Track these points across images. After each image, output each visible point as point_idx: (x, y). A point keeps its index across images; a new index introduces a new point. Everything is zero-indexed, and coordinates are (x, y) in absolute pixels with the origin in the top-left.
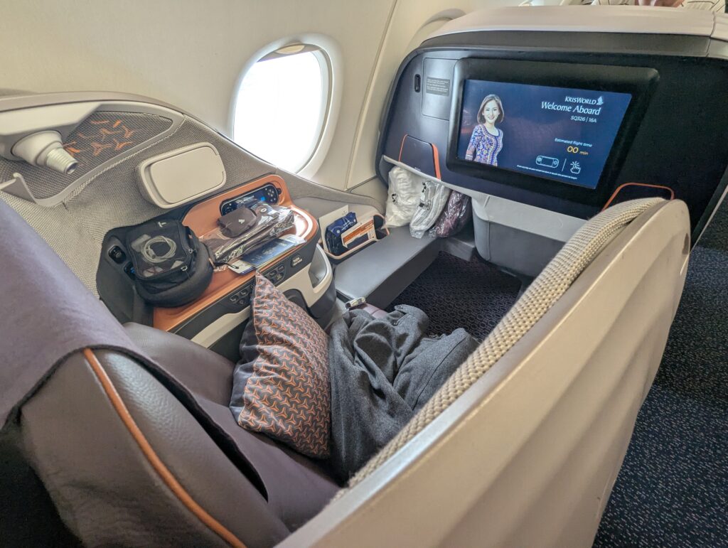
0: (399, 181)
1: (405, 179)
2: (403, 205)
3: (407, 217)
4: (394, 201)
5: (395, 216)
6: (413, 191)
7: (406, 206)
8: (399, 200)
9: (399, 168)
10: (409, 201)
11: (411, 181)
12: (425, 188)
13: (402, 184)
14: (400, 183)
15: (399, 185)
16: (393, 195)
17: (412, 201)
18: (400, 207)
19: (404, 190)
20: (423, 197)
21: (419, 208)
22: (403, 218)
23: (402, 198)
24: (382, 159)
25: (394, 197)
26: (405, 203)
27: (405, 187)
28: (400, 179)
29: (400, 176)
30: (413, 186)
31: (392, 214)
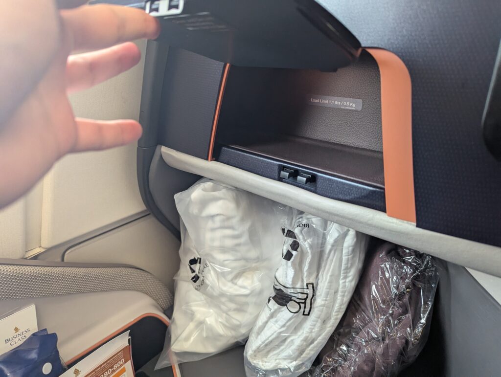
0: (210, 224)
1: (229, 218)
2: (222, 295)
3: (235, 328)
4: (195, 279)
5: (201, 323)
6: (253, 254)
7: (232, 298)
8: (210, 277)
9: (209, 184)
10: (240, 282)
11: (247, 225)
12: (295, 246)
13: (219, 233)
14: (213, 230)
15: (208, 235)
16: (193, 262)
17: (249, 284)
18: (214, 300)
19: (223, 250)
20: (286, 274)
21: (273, 305)
22: (221, 330)
23: (221, 275)
24: (156, 160)
25: (196, 267)
26: (230, 289)
27: (229, 243)
28: (212, 217)
29: (214, 208)
30: (254, 238)
31: (191, 316)
